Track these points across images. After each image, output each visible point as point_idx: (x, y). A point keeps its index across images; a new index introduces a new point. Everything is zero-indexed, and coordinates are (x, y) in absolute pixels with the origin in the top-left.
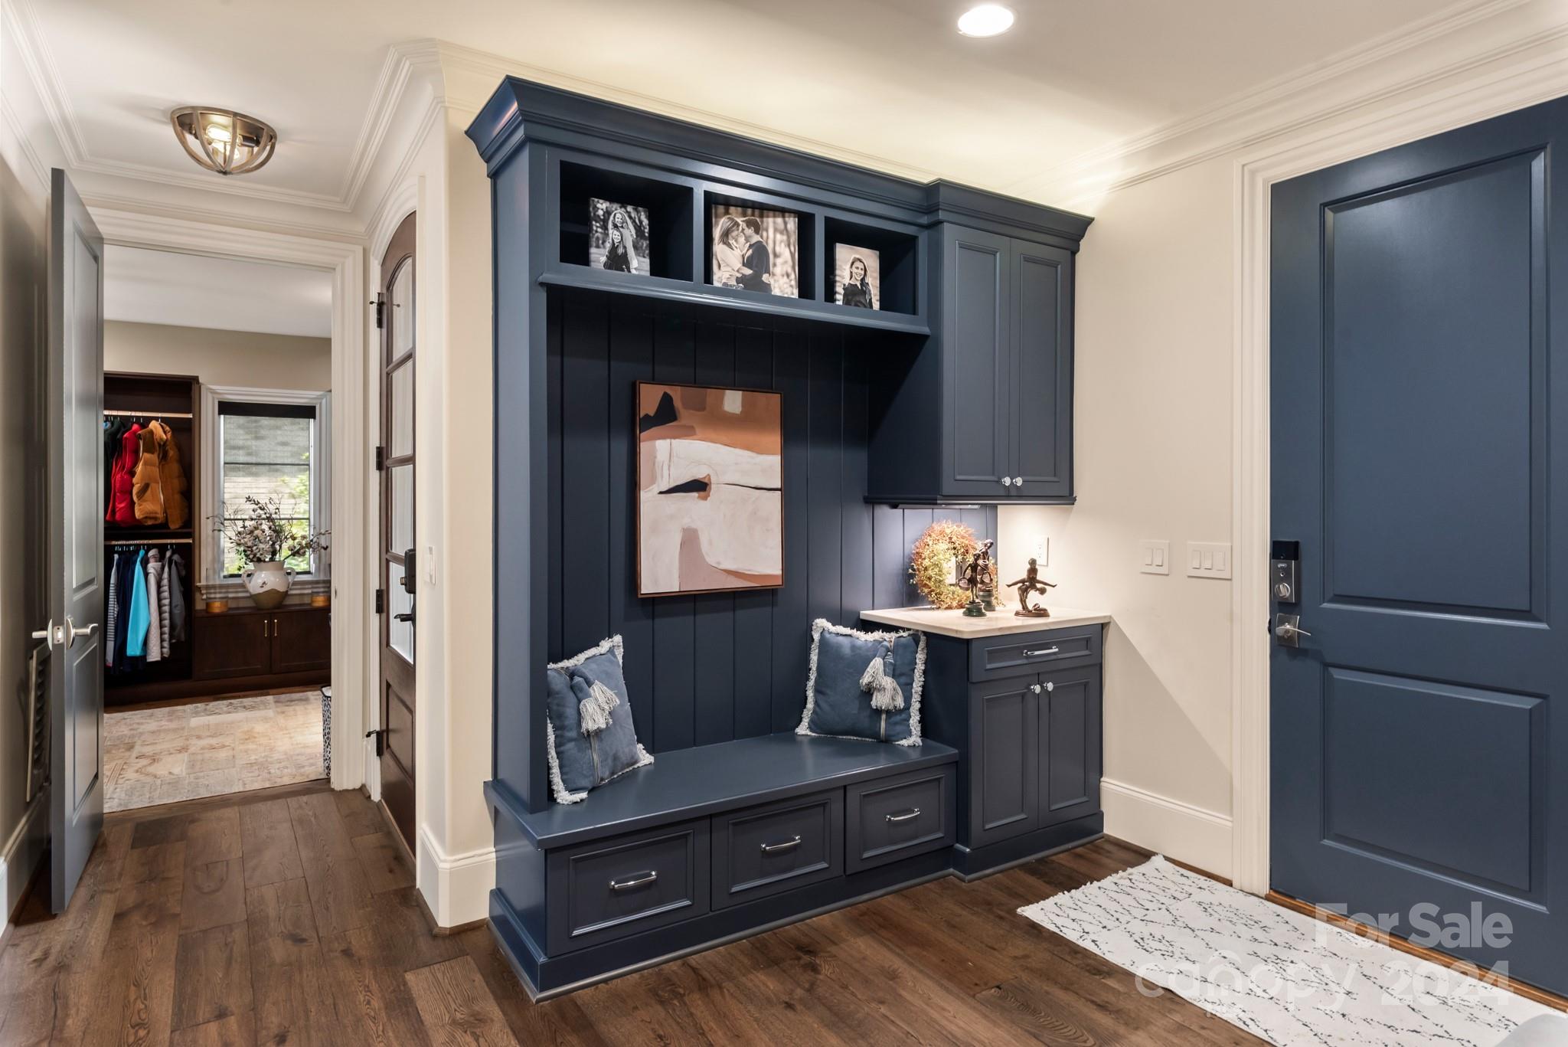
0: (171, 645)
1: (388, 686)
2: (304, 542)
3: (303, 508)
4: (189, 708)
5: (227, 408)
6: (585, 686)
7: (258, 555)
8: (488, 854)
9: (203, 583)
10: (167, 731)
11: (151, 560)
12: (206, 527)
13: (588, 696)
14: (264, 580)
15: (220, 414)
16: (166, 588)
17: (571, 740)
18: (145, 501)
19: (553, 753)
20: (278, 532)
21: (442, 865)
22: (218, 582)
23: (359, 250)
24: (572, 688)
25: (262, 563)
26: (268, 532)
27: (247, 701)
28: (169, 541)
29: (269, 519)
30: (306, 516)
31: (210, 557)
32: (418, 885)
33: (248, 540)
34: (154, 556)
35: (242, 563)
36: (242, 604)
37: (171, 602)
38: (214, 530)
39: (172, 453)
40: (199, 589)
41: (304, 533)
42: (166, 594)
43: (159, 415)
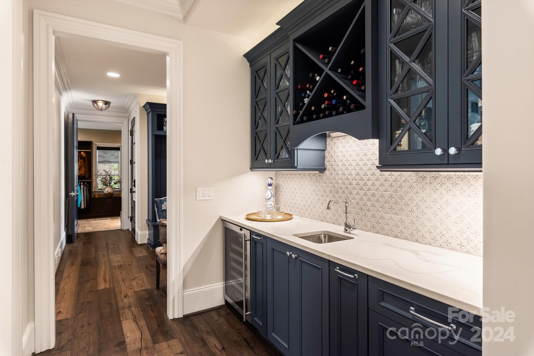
0: (86, 205)
1: (132, 207)
2: (117, 181)
3: (117, 173)
4: (90, 219)
5: (99, 148)
6: (163, 202)
7: (106, 184)
8: (147, 232)
9: (93, 191)
10: (86, 223)
11: (82, 185)
12: (94, 177)
13: (163, 204)
14: (108, 190)
15: (97, 150)
16: (85, 191)
17: (160, 211)
18: (80, 171)
19: (157, 213)
20: (111, 178)
21: (139, 233)
22: (97, 191)
23: (127, 119)
24: (161, 203)
25: (107, 186)
26: (108, 178)
27: (104, 218)
28: (86, 180)
29: (109, 175)
30: (118, 175)
31: (95, 184)
32: (136, 240)
33: (104, 180)
34: (82, 184)
35: (103, 186)
36: (102, 196)
37: (86, 195)
38: (96, 178)
39: (86, 159)
40: (92, 192)
41: (117, 179)
42: (85, 193)
43: (83, 150)
